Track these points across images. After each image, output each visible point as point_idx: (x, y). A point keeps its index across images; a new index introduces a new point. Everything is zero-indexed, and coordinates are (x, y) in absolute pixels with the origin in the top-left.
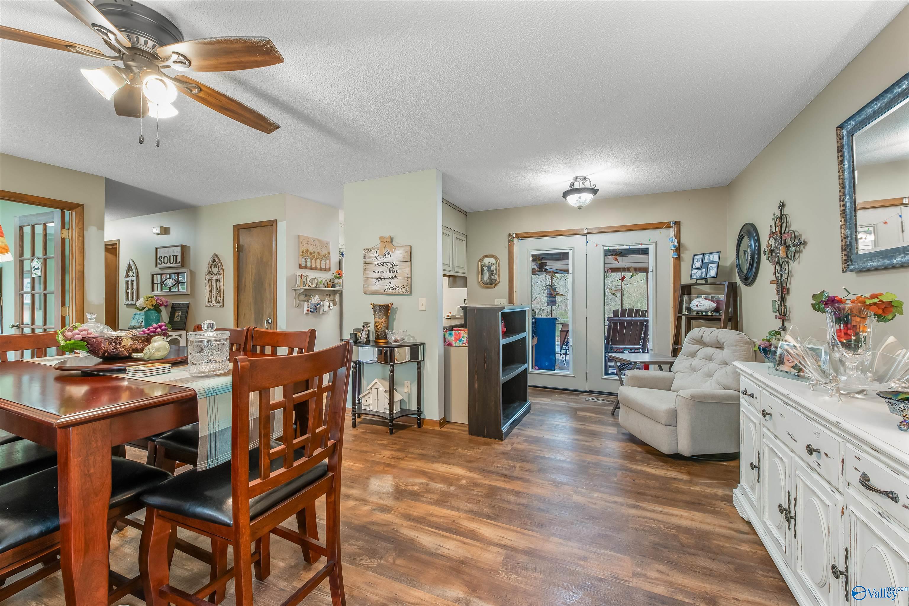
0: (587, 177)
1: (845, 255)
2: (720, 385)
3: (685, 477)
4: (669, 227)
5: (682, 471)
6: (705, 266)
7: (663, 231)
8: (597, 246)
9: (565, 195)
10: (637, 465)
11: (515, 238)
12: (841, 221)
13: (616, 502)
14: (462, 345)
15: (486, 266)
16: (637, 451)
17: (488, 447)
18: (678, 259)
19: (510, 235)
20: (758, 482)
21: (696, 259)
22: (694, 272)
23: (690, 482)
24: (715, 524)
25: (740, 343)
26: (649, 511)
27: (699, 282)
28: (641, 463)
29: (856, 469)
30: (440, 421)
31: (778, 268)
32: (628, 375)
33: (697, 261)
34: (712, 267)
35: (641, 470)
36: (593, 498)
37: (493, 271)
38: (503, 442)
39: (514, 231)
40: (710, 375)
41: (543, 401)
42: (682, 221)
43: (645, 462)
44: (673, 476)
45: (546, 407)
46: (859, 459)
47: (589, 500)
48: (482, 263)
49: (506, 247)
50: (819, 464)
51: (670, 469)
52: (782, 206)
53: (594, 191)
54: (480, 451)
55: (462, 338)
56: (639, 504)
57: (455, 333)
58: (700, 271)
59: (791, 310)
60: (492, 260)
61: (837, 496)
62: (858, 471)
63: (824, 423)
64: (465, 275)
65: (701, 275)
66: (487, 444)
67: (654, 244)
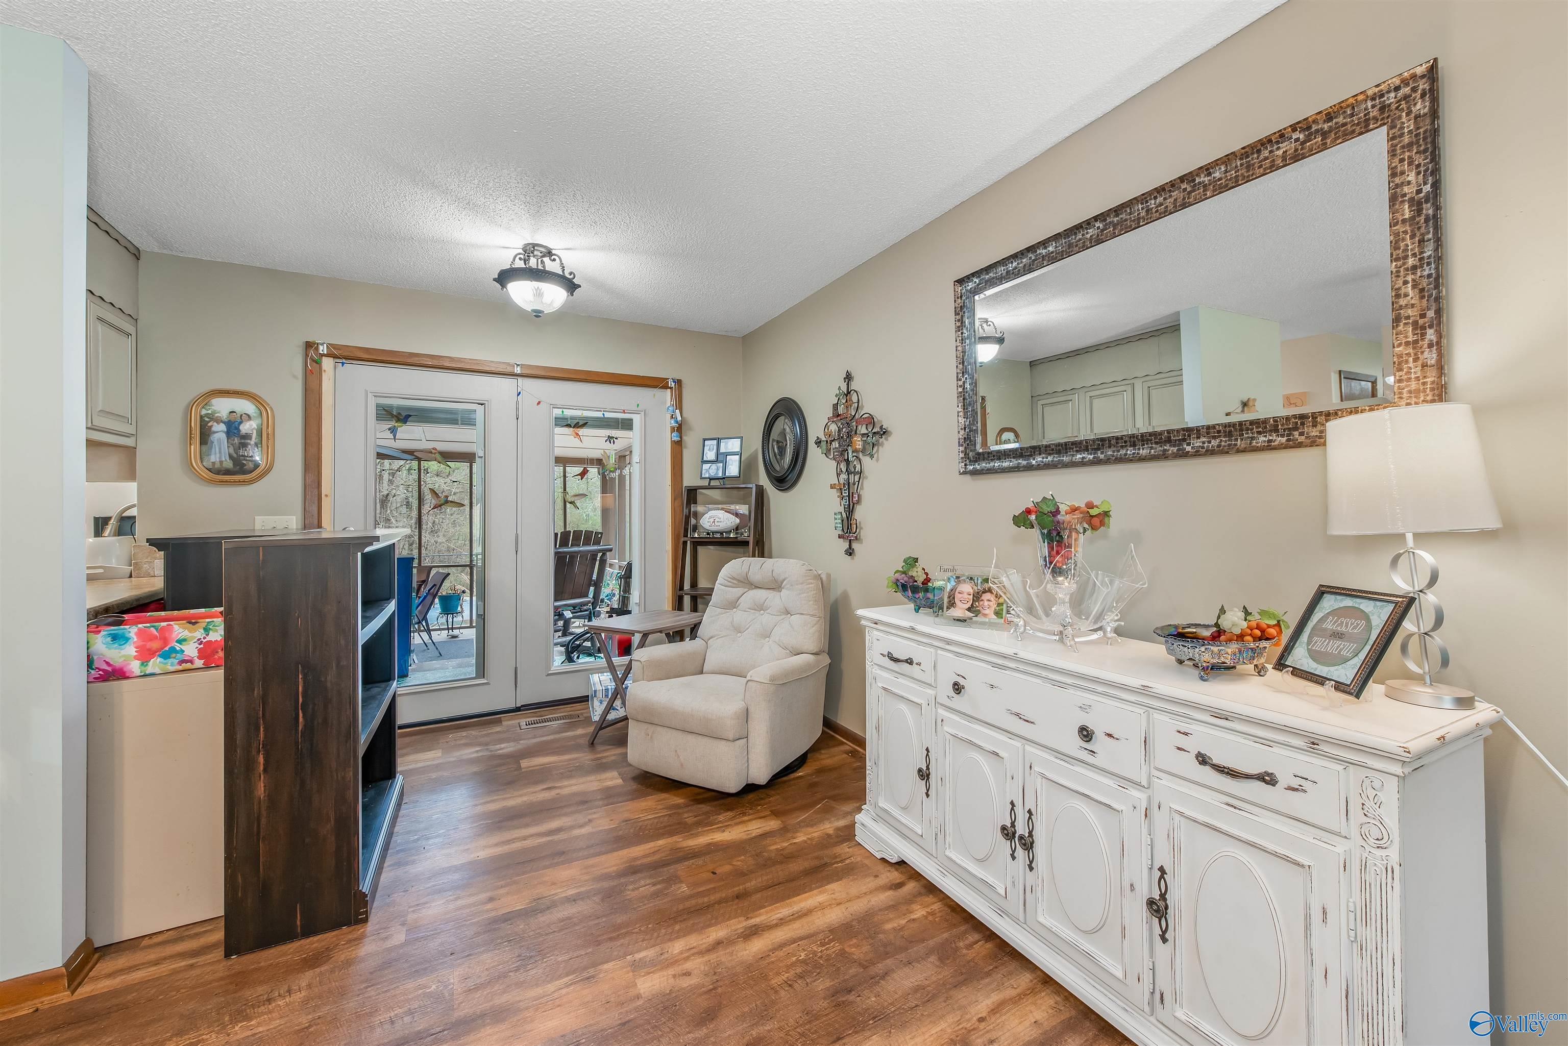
0: (554, 252)
1: (962, 452)
2: (785, 648)
3: (773, 824)
4: (666, 387)
5: (763, 815)
6: (721, 458)
7: (658, 392)
8: (539, 403)
9: (504, 277)
10: (696, 835)
11: (327, 355)
12: (958, 406)
13: (718, 943)
14: (180, 668)
15: (219, 421)
16: (677, 806)
17: (324, 968)
18: (678, 446)
19: (309, 345)
20: (928, 795)
21: (708, 445)
22: (706, 466)
23: (784, 830)
24: (864, 891)
25: (807, 578)
26: (776, 926)
27: (713, 483)
28: (700, 830)
29: (1179, 749)
30: (66, 965)
31: (843, 466)
32: (642, 660)
33: (709, 450)
34: (731, 460)
35: (710, 844)
36: (676, 961)
37: (247, 436)
38: (370, 927)
39: (325, 338)
40: (766, 635)
41: (424, 761)
42: (684, 381)
43: (704, 823)
44: (760, 831)
45: (440, 773)
46: (1186, 734)
47: (671, 971)
48: (204, 412)
49: (295, 377)
50: (1091, 751)
51: (746, 818)
52: (848, 378)
53: (571, 286)
54: (298, 997)
55: (178, 647)
56: (753, 921)
57: (140, 633)
58: (714, 466)
59: (862, 526)
60: (245, 406)
61: (1135, 793)
62: (1186, 751)
63: (1100, 689)
64: (129, 442)
65: (717, 473)
66: (313, 961)
67: (643, 413)
